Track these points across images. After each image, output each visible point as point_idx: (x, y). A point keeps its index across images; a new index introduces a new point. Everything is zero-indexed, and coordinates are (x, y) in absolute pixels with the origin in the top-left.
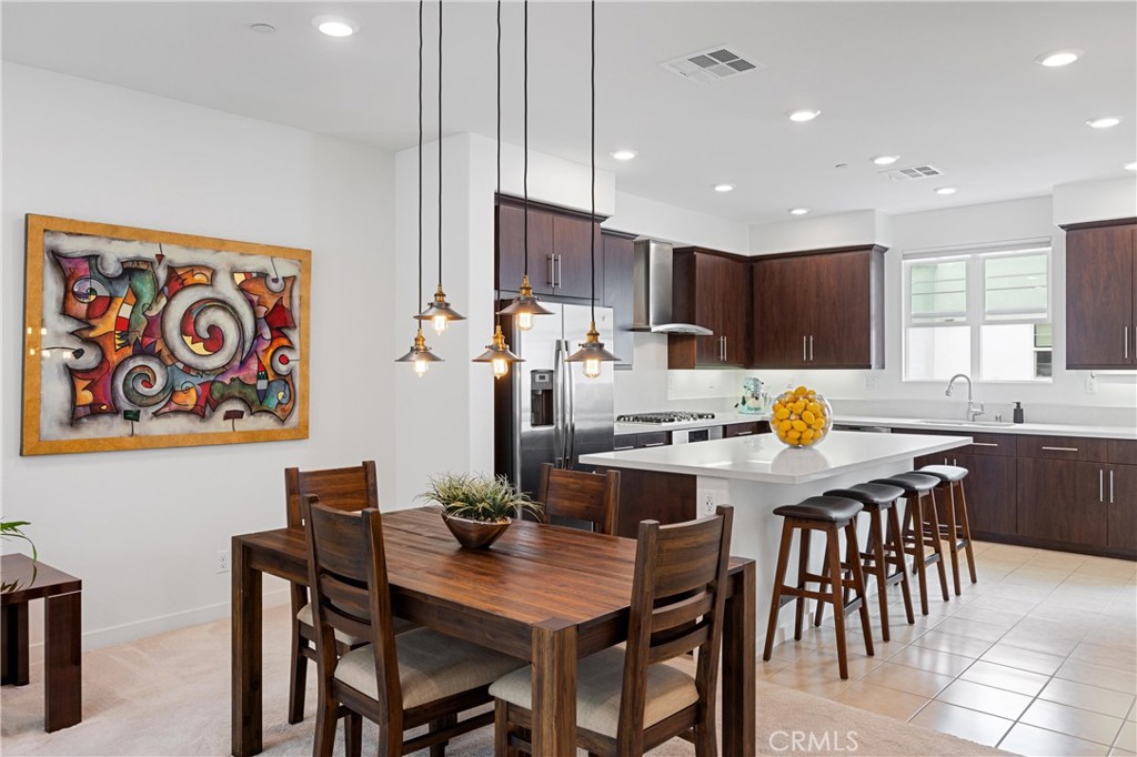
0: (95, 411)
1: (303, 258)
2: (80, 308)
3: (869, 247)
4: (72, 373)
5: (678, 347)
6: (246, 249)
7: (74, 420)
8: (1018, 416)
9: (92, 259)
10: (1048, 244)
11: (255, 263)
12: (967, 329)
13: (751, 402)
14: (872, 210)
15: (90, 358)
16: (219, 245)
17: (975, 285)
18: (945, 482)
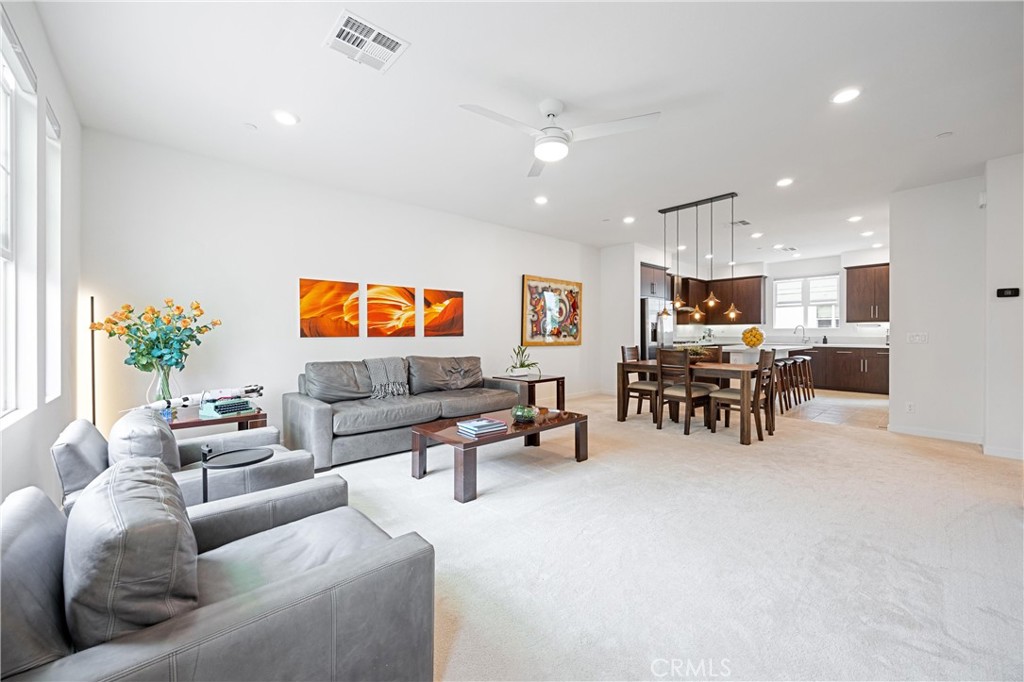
0: (537, 334)
1: (580, 285)
2: (534, 302)
3: (761, 277)
4: (532, 322)
5: (681, 316)
6: (568, 283)
7: (532, 336)
8: (825, 341)
9: (536, 287)
10: (837, 274)
11: (570, 288)
12: (802, 308)
13: (707, 338)
14: (761, 263)
15: (535, 318)
16: (562, 282)
17: (805, 291)
18: (805, 360)
